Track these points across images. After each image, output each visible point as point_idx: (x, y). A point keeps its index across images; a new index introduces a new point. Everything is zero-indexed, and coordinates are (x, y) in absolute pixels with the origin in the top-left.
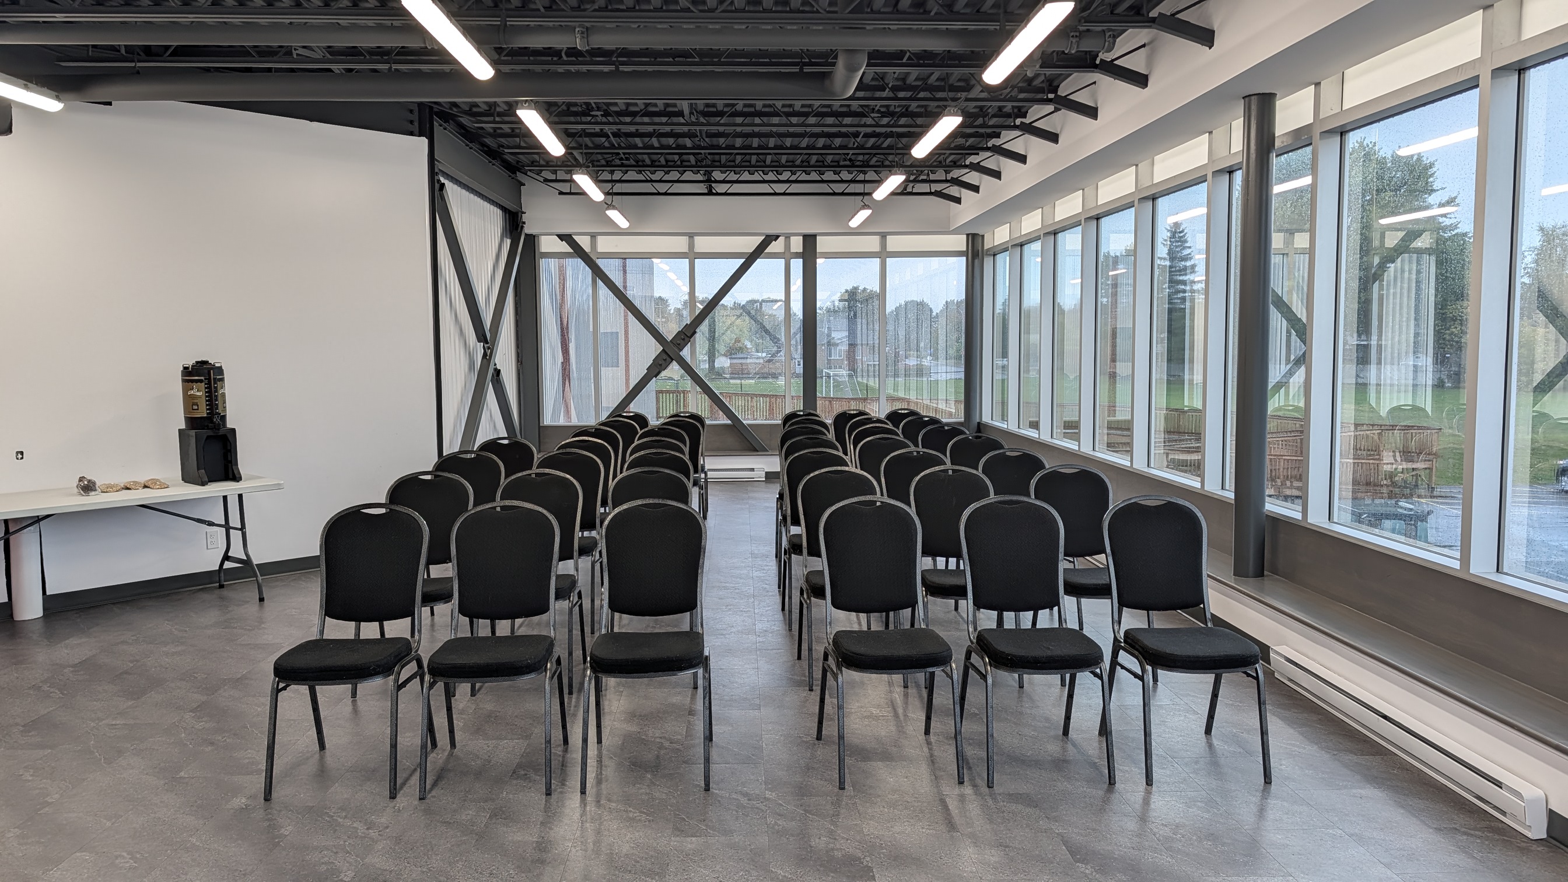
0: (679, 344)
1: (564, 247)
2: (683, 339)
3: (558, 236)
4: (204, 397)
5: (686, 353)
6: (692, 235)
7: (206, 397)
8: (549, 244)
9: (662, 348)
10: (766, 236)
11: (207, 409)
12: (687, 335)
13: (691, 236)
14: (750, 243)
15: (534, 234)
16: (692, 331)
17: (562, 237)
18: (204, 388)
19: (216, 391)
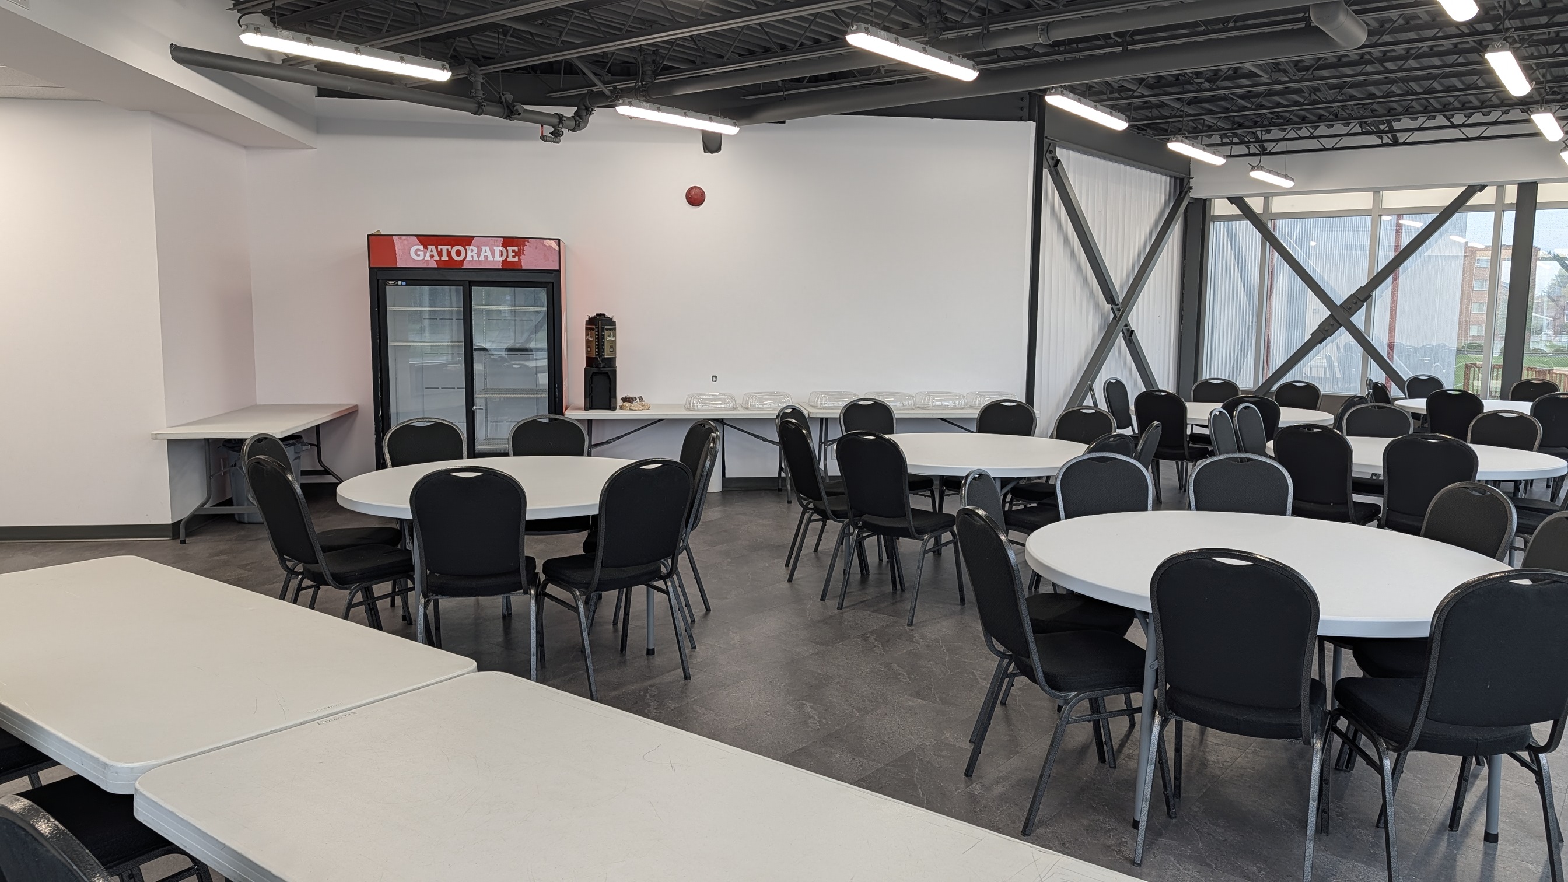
0: (1350, 309)
1: (1234, 210)
2: (1355, 303)
3: (1228, 198)
4: (594, 342)
5: (1358, 319)
6: (1377, 190)
7: (596, 342)
8: (1221, 207)
9: (1330, 313)
10: (1469, 186)
11: (596, 352)
12: (1362, 297)
13: (1377, 192)
14: (1446, 196)
15: (1204, 198)
16: (1366, 295)
17: (1231, 200)
18: (594, 335)
19: (604, 338)
